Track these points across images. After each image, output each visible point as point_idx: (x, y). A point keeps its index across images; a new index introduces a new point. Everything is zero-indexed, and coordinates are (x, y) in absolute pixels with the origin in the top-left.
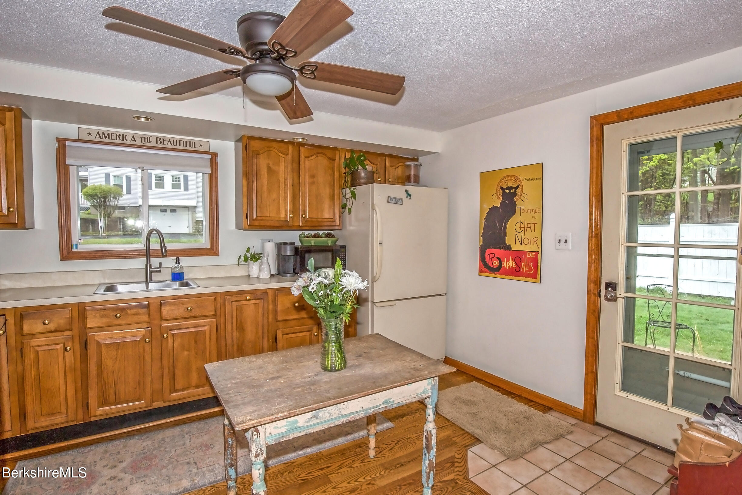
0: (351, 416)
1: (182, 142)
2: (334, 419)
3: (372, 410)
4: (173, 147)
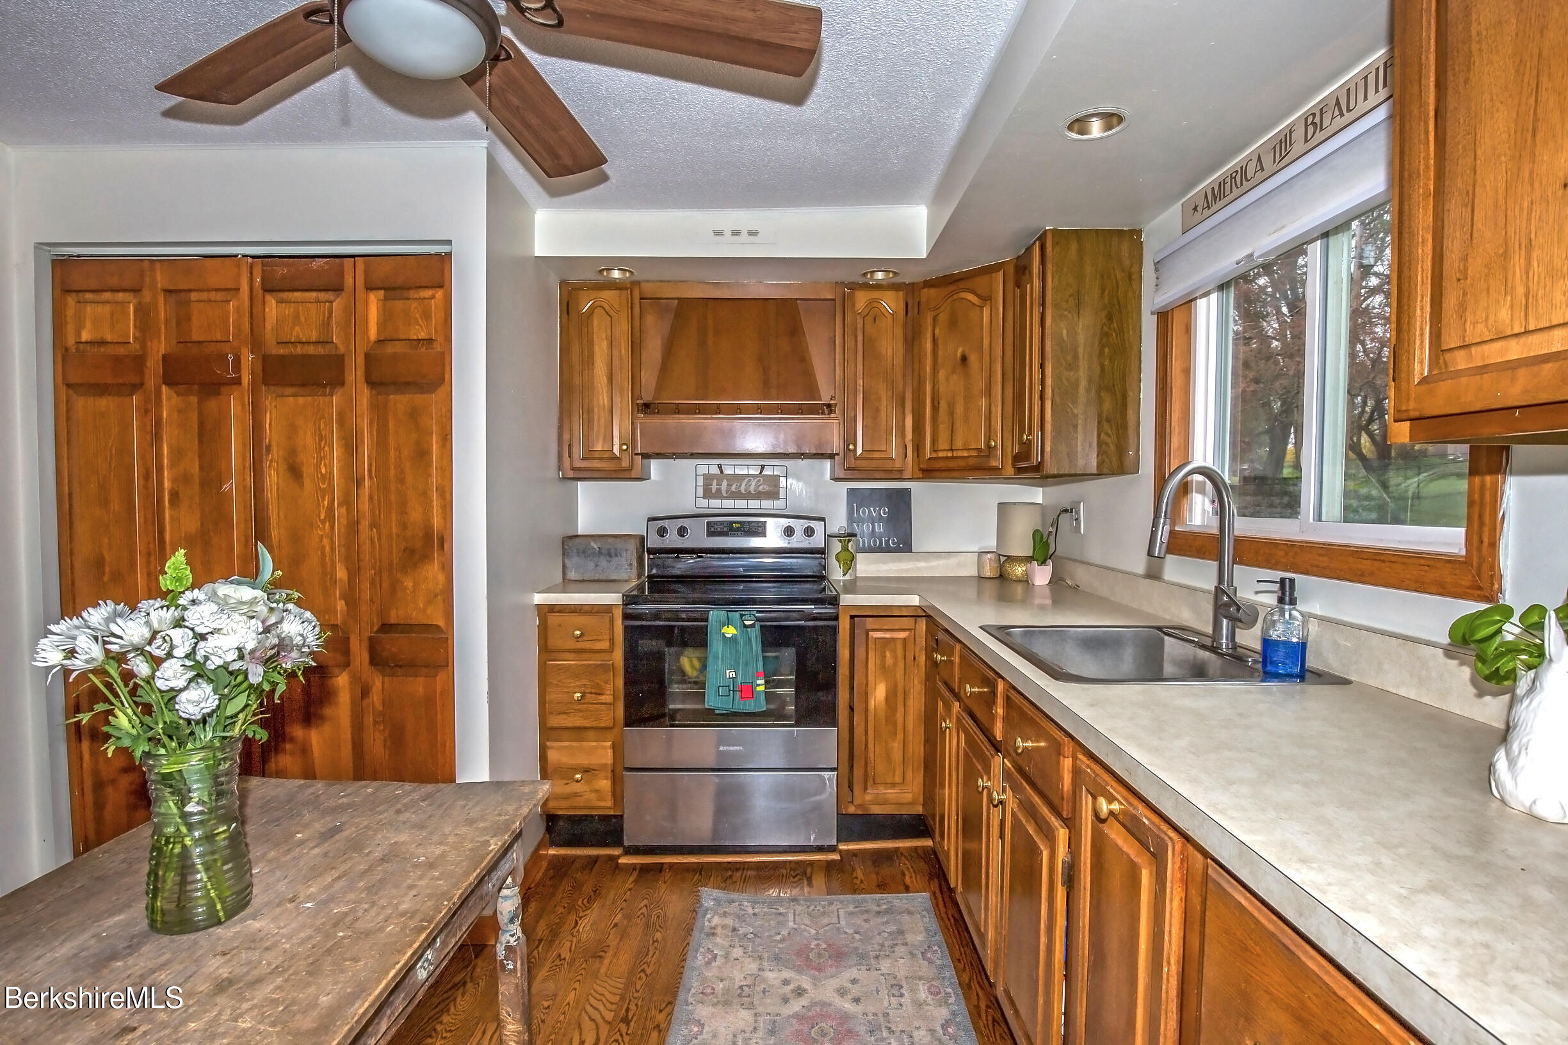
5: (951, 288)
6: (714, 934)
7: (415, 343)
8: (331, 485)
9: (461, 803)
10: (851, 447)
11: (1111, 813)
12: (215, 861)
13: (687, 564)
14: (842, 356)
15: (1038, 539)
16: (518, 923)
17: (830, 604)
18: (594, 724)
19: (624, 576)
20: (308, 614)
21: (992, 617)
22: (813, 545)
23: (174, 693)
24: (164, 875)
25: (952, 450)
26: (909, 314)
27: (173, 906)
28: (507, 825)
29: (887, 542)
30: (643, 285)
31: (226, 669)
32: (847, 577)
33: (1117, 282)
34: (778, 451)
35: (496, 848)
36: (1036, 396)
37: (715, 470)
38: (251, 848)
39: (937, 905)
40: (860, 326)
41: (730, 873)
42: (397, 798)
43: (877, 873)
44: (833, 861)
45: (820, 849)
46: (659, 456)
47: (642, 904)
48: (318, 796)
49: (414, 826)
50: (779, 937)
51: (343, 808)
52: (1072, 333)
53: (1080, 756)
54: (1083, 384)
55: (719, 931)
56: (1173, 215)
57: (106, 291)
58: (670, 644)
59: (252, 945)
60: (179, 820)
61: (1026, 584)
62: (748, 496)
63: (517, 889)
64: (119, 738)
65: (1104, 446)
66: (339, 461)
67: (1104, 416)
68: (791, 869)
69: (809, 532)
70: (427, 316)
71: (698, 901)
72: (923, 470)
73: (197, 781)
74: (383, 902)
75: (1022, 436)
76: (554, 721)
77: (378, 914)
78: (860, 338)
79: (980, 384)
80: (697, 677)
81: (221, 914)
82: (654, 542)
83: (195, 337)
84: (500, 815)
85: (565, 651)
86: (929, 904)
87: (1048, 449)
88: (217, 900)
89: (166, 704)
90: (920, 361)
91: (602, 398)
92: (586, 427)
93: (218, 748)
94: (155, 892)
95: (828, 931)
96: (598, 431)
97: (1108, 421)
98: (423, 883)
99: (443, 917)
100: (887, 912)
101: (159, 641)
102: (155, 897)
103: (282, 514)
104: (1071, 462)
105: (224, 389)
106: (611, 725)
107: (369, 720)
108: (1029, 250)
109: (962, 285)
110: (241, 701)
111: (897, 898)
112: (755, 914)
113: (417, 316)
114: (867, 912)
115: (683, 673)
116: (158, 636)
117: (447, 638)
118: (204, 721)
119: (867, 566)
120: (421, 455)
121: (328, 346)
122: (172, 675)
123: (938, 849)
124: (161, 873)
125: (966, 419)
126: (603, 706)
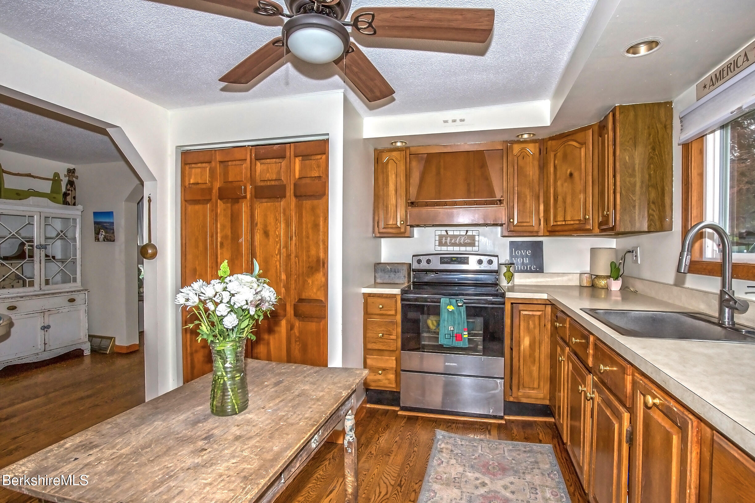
5: (565, 139)
6: (442, 452)
7: (314, 178)
8: (280, 240)
9: (330, 375)
10: (511, 220)
11: (654, 404)
12: (235, 388)
13: (431, 277)
14: (506, 177)
15: (613, 266)
16: (353, 432)
17: (500, 297)
18: (388, 348)
19: (401, 282)
20: (272, 289)
21: (587, 304)
22: (492, 269)
23: (223, 317)
24: (217, 392)
25: (565, 221)
26: (542, 154)
27: (220, 405)
28: (350, 386)
29: (530, 268)
30: (411, 148)
31: (241, 308)
32: (510, 284)
33: (658, 130)
34: (475, 223)
35: (346, 395)
36: (611, 192)
37: (444, 233)
38: (248, 386)
39: (557, 451)
40: (516, 161)
41: (450, 424)
42: (305, 371)
43: (524, 432)
44: (501, 424)
45: (495, 417)
46: (418, 226)
47: (408, 434)
48: (273, 368)
49: (311, 383)
50: (473, 457)
51: (283, 374)
52: (632, 157)
53: (637, 375)
54: (638, 185)
55: (444, 450)
56: (692, 90)
57: (199, 163)
58: (423, 313)
59: (248, 424)
60: (223, 370)
61: (606, 290)
62: (460, 245)
63: (353, 416)
64: (203, 335)
65: (651, 217)
66: (283, 230)
67: (651, 201)
68: (480, 425)
69: (490, 262)
70: (319, 166)
71: (435, 435)
72: (549, 231)
73: (230, 354)
74: (298, 413)
75: (604, 212)
76: (370, 346)
77: (297, 417)
78: (516, 167)
79: (579, 186)
80: (435, 329)
81: (237, 410)
82: (415, 266)
83: (230, 180)
84: (347, 382)
85: (375, 314)
86: (552, 450)
87: (618, 218)
88: (235, 404)
89: (219, 322)
90: (547, 177)
91: (392, 200)
92: (385, 214)
93: (237, 342)
94: (213, 398)
95: (499, 457)
96: (390, 216)
97: (653, 203)
98: (314, 406)
99: (323, 421)
100: (529, 452)
101: (218, 296)
102: (213, 400)
103: (261, 252)
104: (632, 225)
105: (240, 200)
106: (395, 349)
107: (293, 340)
108: (606, 117)
109: (569, 138)
110: (246, 323)
111: (535, 445)
112: (462, 445)
113: (315, 167)
114: (519, 450)
115: (428, 327)
116: (218, 294)
117: (325, 306)
118: (233, 330)
119: (519, 279)
120: (316, 226)
121: (279, 182)
122: (222, 310)
123: (557, 422)
124: (216, 391)
125: (573, 205)
126: (392, 341)
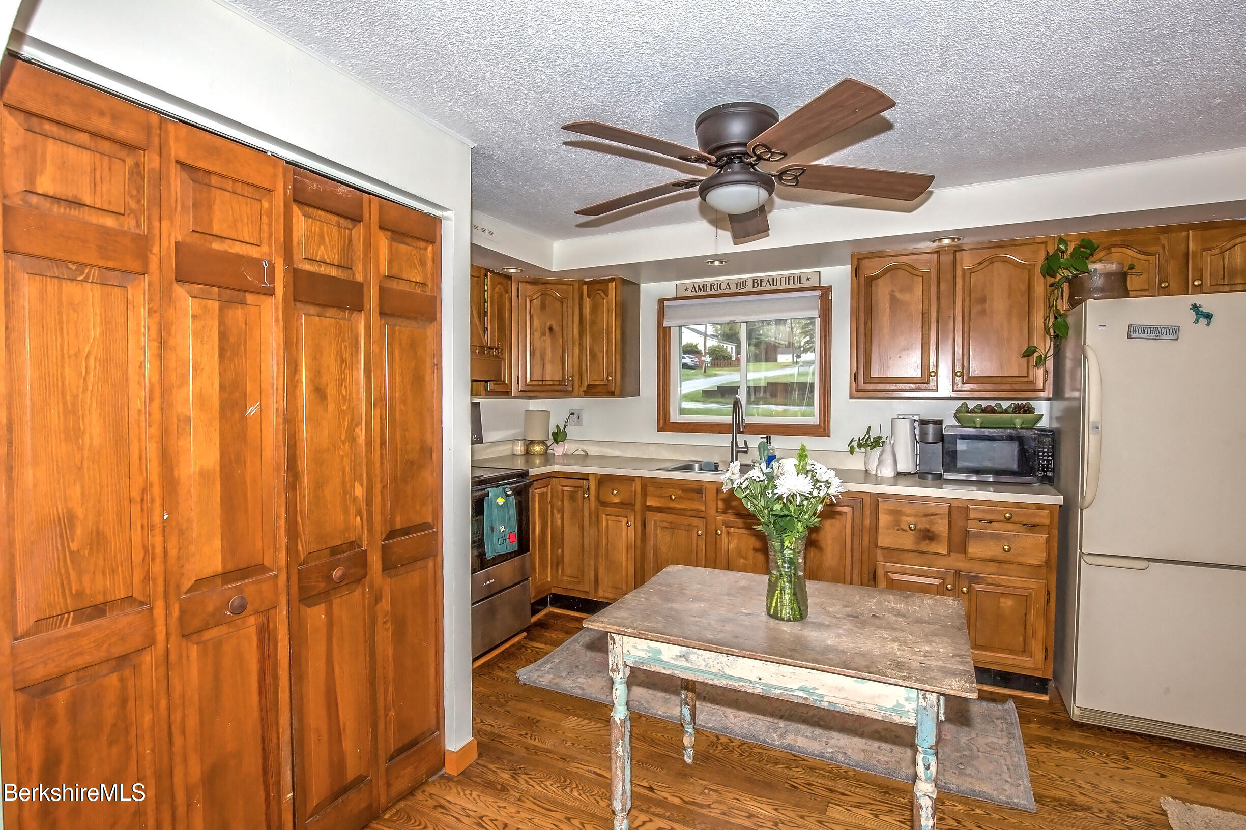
0: (741, 683)
1: (783, 280)
2: (712, 673)
3: (778, 692)
4: (773, 288)
5: (541, 287)
7: (414, 284)
25: (543, 380)
55: (555, 680)
70: (423, 263)
72: (522, 392)
83: (216, 230)
105: (258, 297)
108: (599, 281)
109: (549, 286)
112: (551, 668)
113: (415, 261)
117: (437, 532)
120: (418, 380)
121: (349, 272)
125: (553, 363)
